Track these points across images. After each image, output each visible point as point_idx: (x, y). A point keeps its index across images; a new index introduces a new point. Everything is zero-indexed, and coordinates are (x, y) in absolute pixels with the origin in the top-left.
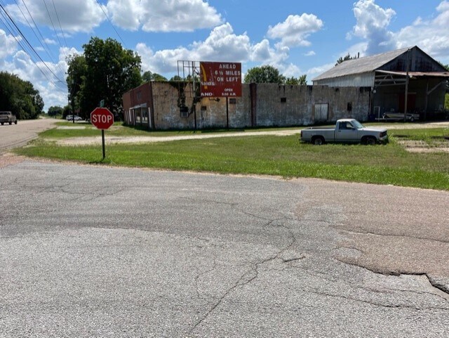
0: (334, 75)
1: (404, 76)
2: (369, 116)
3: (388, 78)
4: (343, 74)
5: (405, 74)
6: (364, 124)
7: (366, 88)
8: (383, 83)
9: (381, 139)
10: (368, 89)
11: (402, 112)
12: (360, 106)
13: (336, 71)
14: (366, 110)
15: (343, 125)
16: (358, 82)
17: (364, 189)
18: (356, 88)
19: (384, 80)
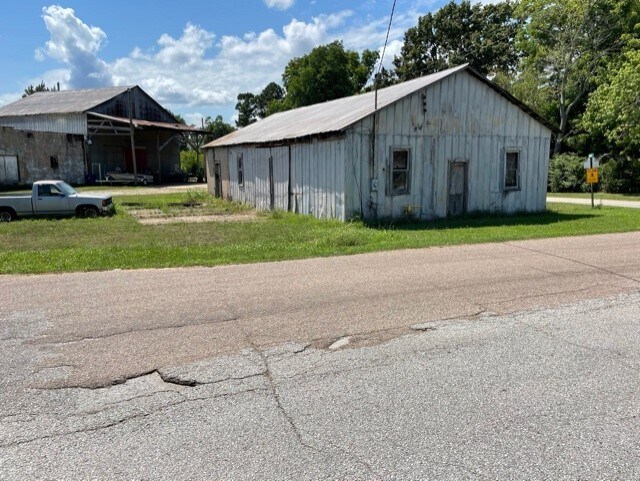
0: (22, 112)
1: (126, 125)
2: (86, 177)
3: (106, 124)
4: (37, 112)
5: (127, 121)
6: (79, 189)
7: (75, 135)
8: (100, 131)
9: (105, 208)
10: (80, 137)
11: (130, 171)
12: (70, 162)
13: (24, 105)
14: (81, 168)
15: (45, 190)
16: (62, 127)
17: (80, 280)
18: (61, 135)
19: (101, 127)
